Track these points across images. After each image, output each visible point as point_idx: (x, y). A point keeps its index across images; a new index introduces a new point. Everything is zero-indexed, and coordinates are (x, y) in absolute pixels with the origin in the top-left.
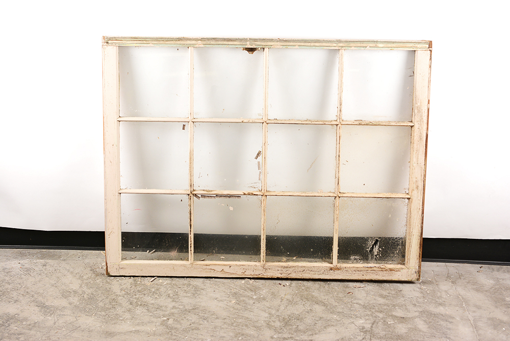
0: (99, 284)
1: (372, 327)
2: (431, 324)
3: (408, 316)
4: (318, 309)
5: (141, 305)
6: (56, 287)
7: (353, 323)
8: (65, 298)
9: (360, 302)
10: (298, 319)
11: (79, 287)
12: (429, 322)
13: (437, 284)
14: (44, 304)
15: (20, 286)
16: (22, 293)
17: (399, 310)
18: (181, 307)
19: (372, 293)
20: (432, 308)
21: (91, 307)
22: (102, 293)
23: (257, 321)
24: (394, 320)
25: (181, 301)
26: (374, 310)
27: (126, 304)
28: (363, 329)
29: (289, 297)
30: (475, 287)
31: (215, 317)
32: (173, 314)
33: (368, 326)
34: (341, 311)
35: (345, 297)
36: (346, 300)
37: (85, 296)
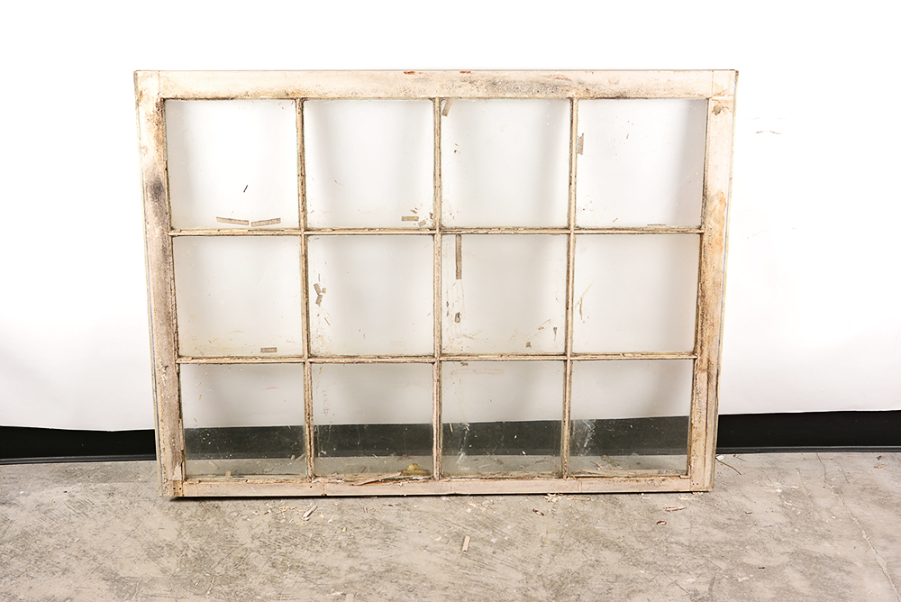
0: (212, 529)
1: (710, 590)
2: (815, 577)
3: (772, 564)
4: (609, 556)
5: (291, 567)
6: (135, 537)
7: (675, 583)
8: (154, 560)
9: (682, 539)
10: (577, 582)
11: (176, 537)
12: (812, 574)
13: (810, 497)
14: (116, 574)
15: (70, 540)
16: (75, 553)
17: (753, 553)
18: (364, 568)
19: (700, 521)
20: (810, 546)
21: (201, 576)
22: (219, 546)
23: (505, 591)
24: (748, 575)
25: (362, 555)
26: (708, 555)
27: (263, 566)
28: (695, 595)
29: (554, 536)
30: (876, 498)
31: (429, 585)
32: (351, 582)
33: (704, 589)
34: (651, 559)
35: (653, 530)
36: (657, 537)
37: (190, 554)
